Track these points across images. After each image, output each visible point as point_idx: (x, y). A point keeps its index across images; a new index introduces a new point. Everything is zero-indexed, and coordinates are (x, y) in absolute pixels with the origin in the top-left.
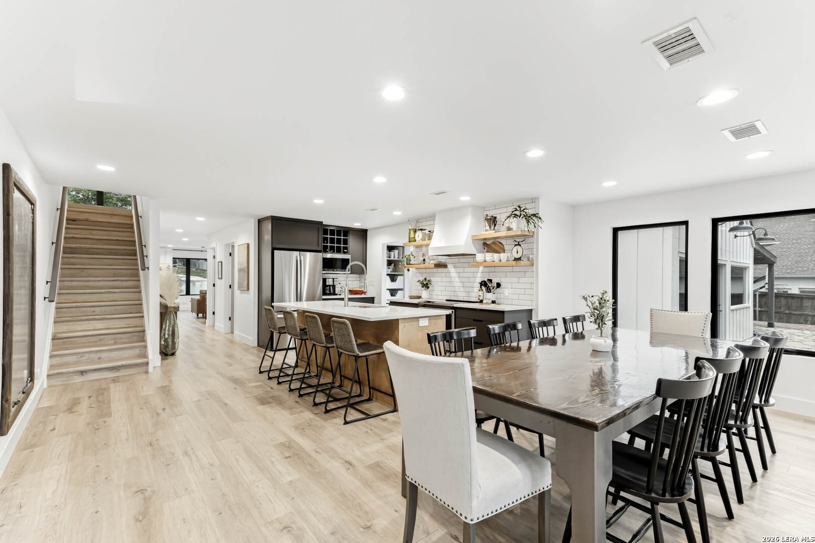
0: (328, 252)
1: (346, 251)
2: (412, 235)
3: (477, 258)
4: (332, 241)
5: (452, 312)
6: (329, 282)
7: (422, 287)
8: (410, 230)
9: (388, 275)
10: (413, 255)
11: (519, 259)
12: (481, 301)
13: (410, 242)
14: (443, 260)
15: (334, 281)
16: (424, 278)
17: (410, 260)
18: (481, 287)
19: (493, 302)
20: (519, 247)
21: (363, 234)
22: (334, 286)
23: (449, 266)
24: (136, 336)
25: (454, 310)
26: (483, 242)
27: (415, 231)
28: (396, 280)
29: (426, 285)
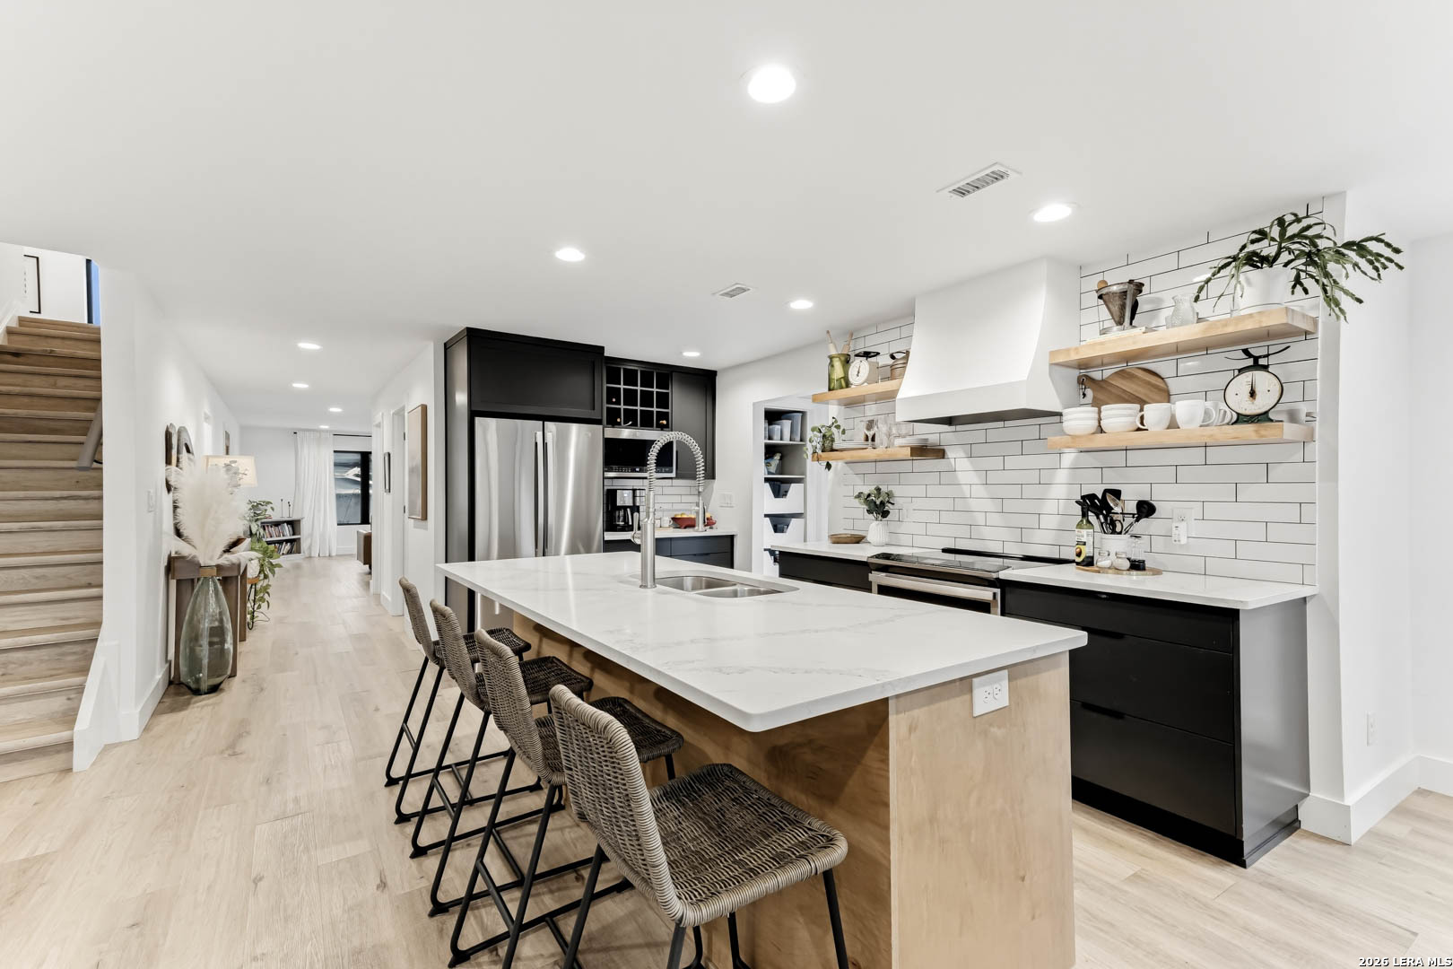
0: (619, 424)
1: (665, 422)
2: (838, 372)
3: (1065, 424)
4: (630, 397)
5: (995, 594)
6: (624, 498)
7: (869, 512)
8: (831, 358)
9: (767, 480)
10: (838, 427)
11: (1263, 417)
12: (1089, 562)
13: (830, 390)
14: (934, 434)
15: (634, 497)
16: (873, 487)
17: (833, 440)
18: (1084, 515)
19: (1137, 566)
20: (1259, 375)
21: (704, 382)
22: (635, 509)
23: (950, 453)
24: (74, 653)
25: (998, 591)
26: (1076, 373)
27: (847, 361)
28: (787, 492)
29: (879, 507)
